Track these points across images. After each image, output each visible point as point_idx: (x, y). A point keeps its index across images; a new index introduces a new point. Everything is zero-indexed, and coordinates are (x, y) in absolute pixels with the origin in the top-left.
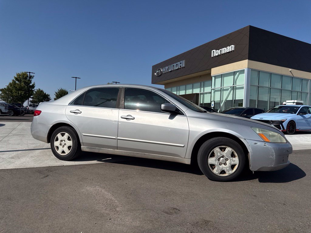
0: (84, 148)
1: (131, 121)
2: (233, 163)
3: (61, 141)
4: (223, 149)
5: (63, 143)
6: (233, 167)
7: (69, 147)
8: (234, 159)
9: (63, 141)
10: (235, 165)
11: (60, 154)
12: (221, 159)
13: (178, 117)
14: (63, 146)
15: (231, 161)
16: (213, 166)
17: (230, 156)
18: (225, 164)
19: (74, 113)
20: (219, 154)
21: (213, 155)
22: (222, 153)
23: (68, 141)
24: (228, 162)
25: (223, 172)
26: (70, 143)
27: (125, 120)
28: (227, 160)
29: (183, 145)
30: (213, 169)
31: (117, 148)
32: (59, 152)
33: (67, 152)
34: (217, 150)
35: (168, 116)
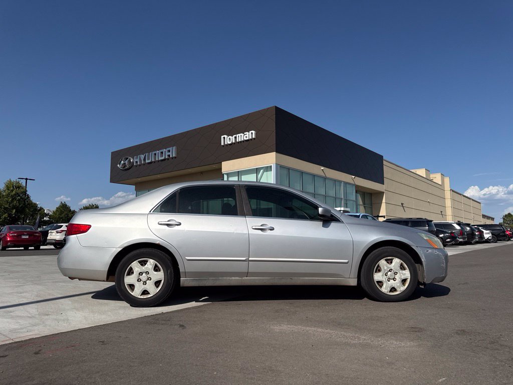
0: (185, 281)
1: (269, 232)
2: (403, 277)
3: (140, 274)
4: (390, 262)
5: (144, 277)
6: (404, 281)
7: (157, 283)
8: (404, 272)
9: (144, 274)
10: (406, 279)
11: (139, 297)
12: (389, 273)
13: (333, 225)
14: (145, 283)
15: (401, 274)
16: (380, 283)
17: (399, 268)
18: (394, 279)
19: (168, 225)
20: (386, 268)
21: (379, 270)
22: (388, 265)
23: (156, 273)
24: (397, 277)
25: (393, 289)
26: (160, 275)
27: (260, 232)
28: (396, 273)
29: (346, 261)
30: (381, 287)
31: (247, 274)
32: (137, 293)
33: (153, 291)
34: (382, 263)
35: (321, 223)
